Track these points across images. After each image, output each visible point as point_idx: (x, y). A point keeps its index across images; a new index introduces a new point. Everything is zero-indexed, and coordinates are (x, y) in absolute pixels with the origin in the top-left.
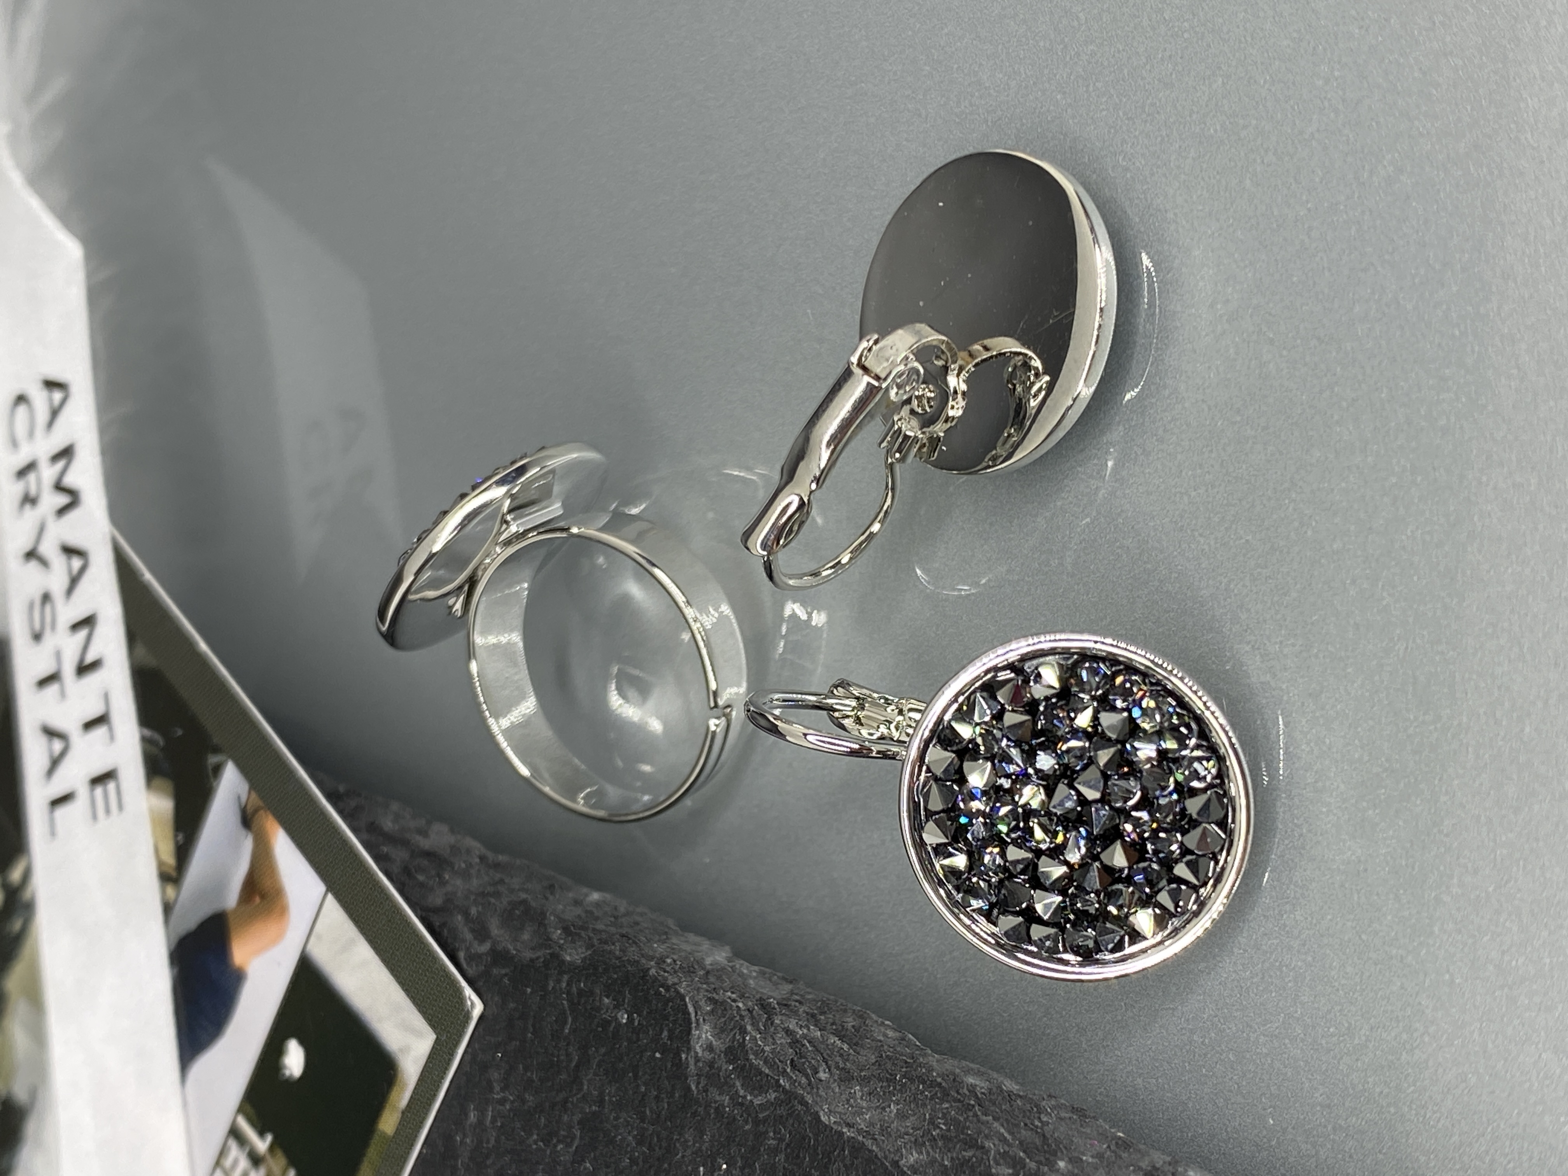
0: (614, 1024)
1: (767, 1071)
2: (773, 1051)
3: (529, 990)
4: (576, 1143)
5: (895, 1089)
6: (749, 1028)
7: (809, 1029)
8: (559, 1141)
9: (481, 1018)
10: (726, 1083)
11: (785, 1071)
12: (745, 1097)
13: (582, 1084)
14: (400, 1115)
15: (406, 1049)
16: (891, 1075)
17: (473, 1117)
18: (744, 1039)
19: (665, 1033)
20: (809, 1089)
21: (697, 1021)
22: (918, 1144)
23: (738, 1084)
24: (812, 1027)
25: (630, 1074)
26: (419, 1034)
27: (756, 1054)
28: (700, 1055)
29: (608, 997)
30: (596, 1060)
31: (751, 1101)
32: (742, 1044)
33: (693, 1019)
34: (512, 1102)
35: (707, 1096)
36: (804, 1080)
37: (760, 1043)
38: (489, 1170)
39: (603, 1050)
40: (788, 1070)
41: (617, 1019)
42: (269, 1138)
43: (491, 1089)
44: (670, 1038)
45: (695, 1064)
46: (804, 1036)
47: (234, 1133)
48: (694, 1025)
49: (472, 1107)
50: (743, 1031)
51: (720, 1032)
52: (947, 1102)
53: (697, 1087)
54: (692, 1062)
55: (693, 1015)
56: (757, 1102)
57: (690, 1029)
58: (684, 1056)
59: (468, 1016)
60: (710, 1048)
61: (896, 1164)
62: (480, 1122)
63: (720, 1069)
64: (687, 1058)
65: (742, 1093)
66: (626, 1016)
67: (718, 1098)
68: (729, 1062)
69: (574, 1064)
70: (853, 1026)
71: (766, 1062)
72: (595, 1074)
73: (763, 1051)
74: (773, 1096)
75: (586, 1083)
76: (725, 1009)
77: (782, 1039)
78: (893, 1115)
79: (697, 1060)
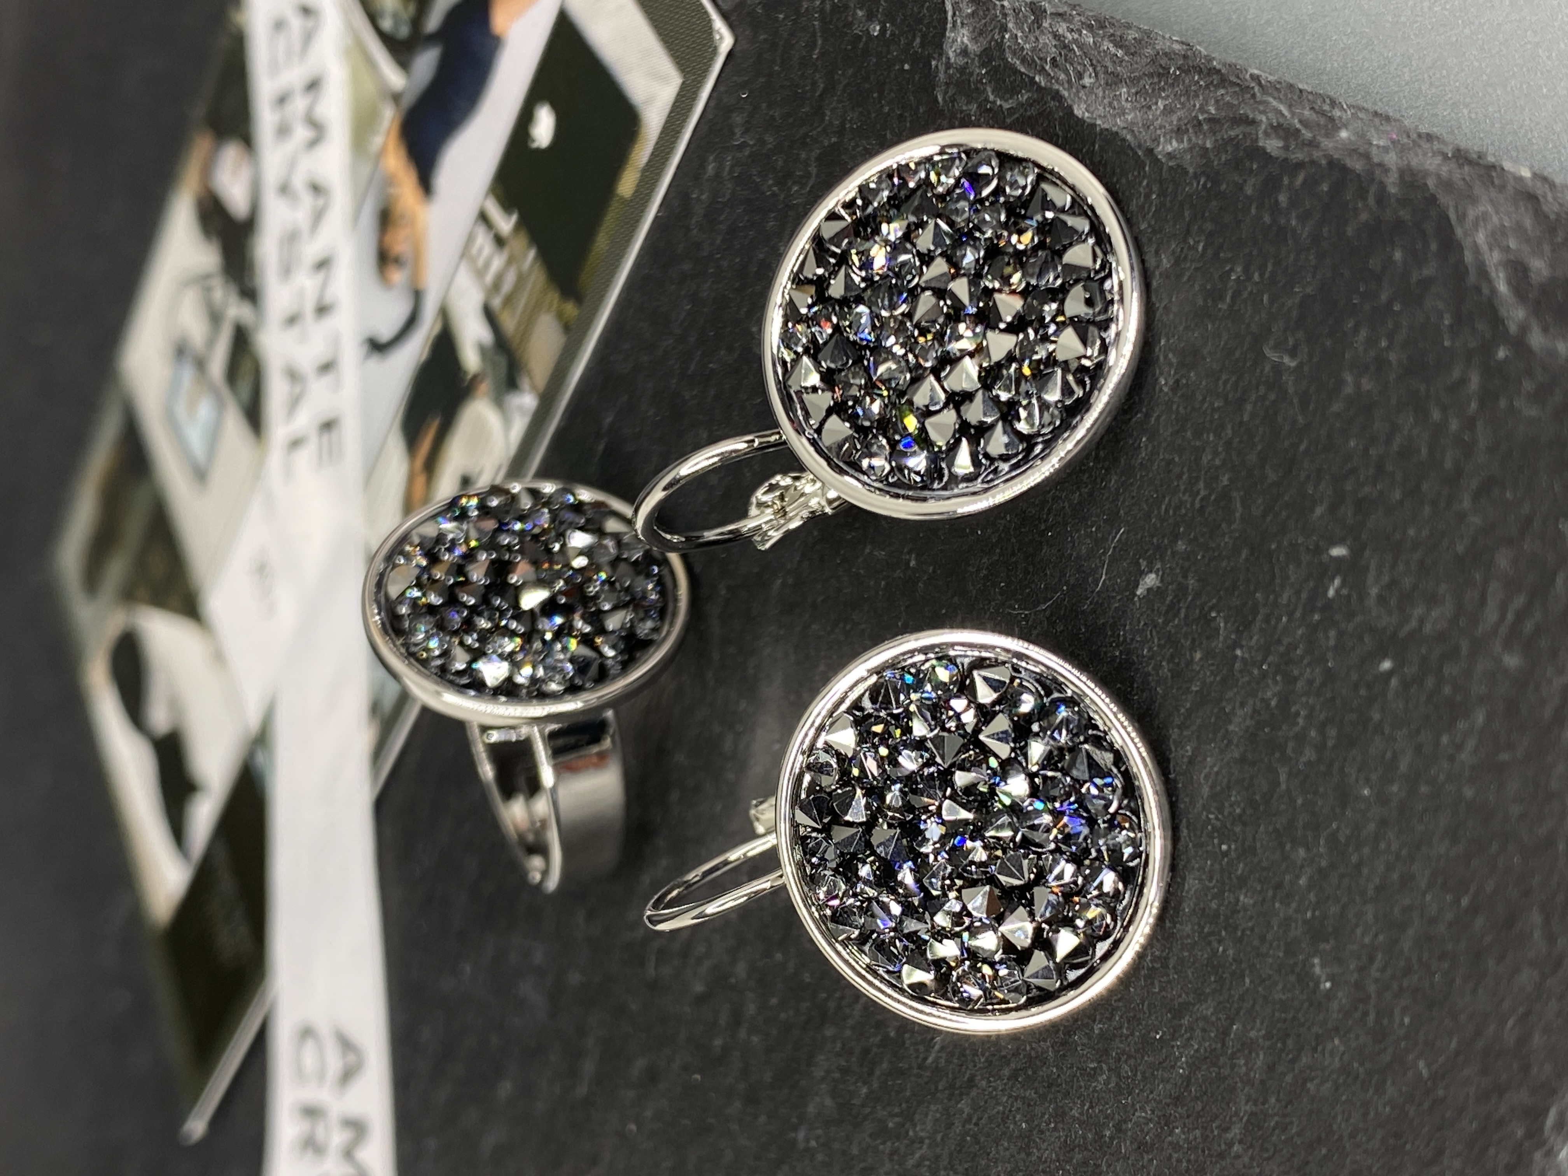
0: (864, 39)
1: (1023, 70)
2: (1033, 49)
3: (781, 16)
4: (811, 182)
5: (1166, 83)
6: (1010, 25)
7: (1080, 35)
8: (794, 183)
9: (730, 55)
10: (977, 89)
11: (1043, 69)
12: (994, 102)
13: (824, 115)
14: (638, 175)
15: (650, 100)
16: (1164, 68)
17: (711, 168)
18: (1003, 37)
19: (918, 40)
20: (1066, 85)
21: (954, 23)
23: (989, 89)
24: (1084, 32)
25: (875, 95)
26: (666, 79)
27: (1014, 53)
28: (952, 60)
29: (861, 9)
30: (841, 87)
31: (1001, 106)
32: (1000, 45)
33: (950, 18)
34: (752, 146)
35: (953, 106)
36: (1062, 76)
37: (1020, 41)
39: (850, 72)
40: (1047, 67)
41: (869, 32)
42: (514, 218)
43: (732, 134)
44: (922, 45)
45: (946, 72)
46: (1075, 41)
47: (483, 217)
48: (949, 25)
49: (711, 158)
50: (1004, 29)
51: (978, 34)
52: (1224, 87)
53: (944, 99)
54: (942, 68)
55: (950, 14)
56: (1006, 106)
57: (945, 30)
58: (933, 63)
59: (715, 51)
60: (964, 52)
61: (1150, 152)
62: (718, 175)
63: (971, 74)
64: (937, 67)
65: (992, 98)
66: (878, 28)
67: (964, 108)
68: (983, 65)
69: (818, 94)
70: (1135, 39)
71: (1023, 60)
72: (839, 101)
73: (1023, 49)
74: (1025, 97)
75: (828, 113)
76: (988, 9)
77: (1046, 39)
78: (1158, 112)
79: (948, 65)
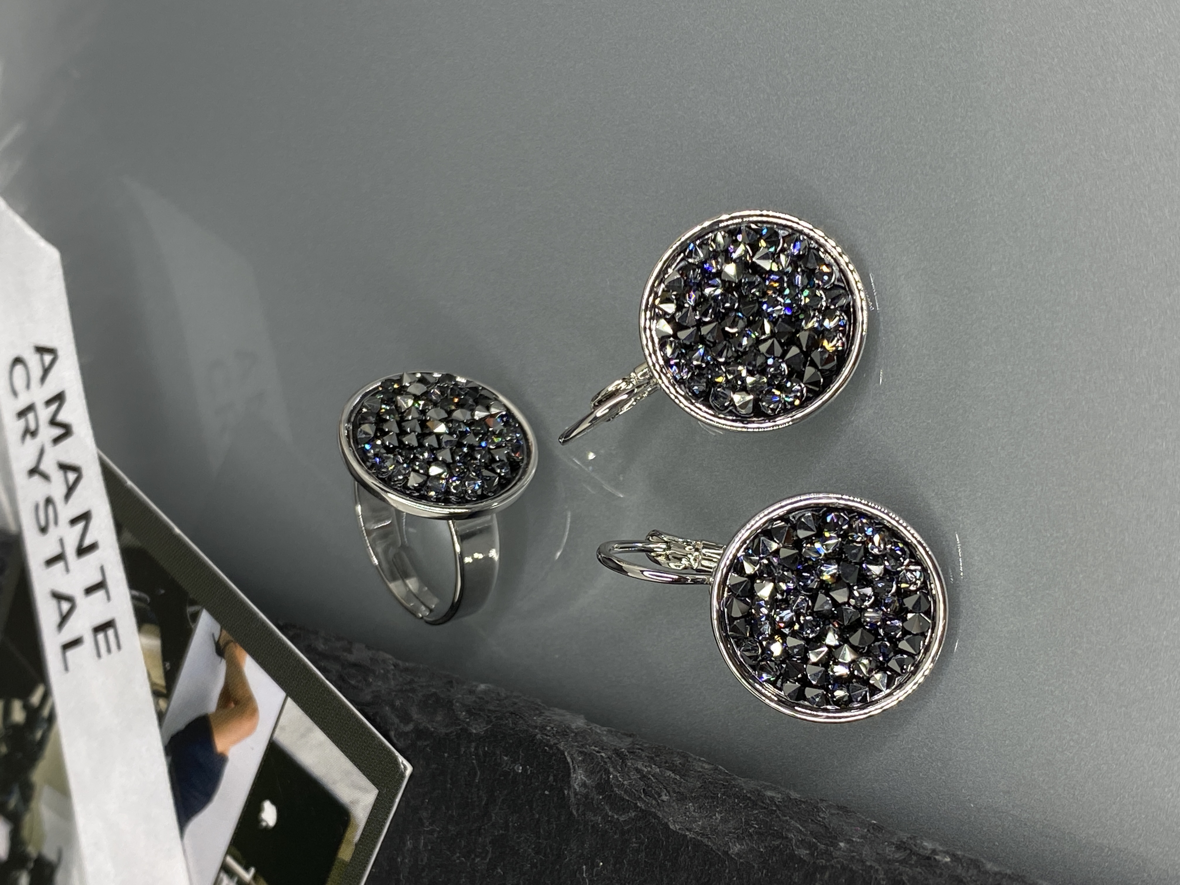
0: (512, 774)
1: (627, 798)
2: (630, 785)
3: (446, 755)
4: (489, 856)
5: (718, 803)
6: (611, 770)
7: (651, 768)
8: (477, 856)
9: (412, 776)
10: (598, 808)
11: (640, 797)
12: (612, 817)
13: (491, 817)
14: (354, 847)
15: (355, 802)
16: (714, 794)
17: (409, 844)
18: (609, 777)
19: (551, 778)
20: (658, 808)
21: (574, 767)
22: (739, 839)
23: (607, 808)
24: (653, 766)
25: (527, 807)
26: (366, 791)
27: (618, 787)
28: (578, 790)
29: (506, 756)
30: (500, 800)
31: (618, 819)
32: (608, 781)
33: (571, 767)
34: (439, 832)
35: (585, 817)
36: (654, 802)
37: (620, 779)
38: (424, 880)
39: (506, 792)
40: (643, 796)
41: (514, 771)
42: (253, 870)
43: (423, 825)
44: (555, 780)
45: (575, 797)
46: (649, 772)
47: (225, 868)
48: (572, 771)
49: (408, 838)
50: (608, 773)
51: (590, 773)
52: (756, 809)
53: (577, 812)
54: (572, 795)
55: (571, 764)
56: (621, 819)
57: (570, 774)
58: (566, 792)
59: (402, 775)
60: (584, 785)
61: (726, 853)
62: (415, 848)
63: (593, 799)
64: (568, 794)
65: (610, 813)
66: (521, 768)
67: (593, 818)
68: (599, 793)
69: (483, 803)
70: (680, 763)
71: (626, 791)
72: (500, 809)
73: (623, 784)
74: (633, 814)
75: (493, 815)
76: (593, 759)
77: (634, 776)
78: (718, 821)
79: (576, 794)
